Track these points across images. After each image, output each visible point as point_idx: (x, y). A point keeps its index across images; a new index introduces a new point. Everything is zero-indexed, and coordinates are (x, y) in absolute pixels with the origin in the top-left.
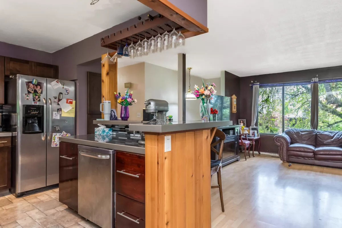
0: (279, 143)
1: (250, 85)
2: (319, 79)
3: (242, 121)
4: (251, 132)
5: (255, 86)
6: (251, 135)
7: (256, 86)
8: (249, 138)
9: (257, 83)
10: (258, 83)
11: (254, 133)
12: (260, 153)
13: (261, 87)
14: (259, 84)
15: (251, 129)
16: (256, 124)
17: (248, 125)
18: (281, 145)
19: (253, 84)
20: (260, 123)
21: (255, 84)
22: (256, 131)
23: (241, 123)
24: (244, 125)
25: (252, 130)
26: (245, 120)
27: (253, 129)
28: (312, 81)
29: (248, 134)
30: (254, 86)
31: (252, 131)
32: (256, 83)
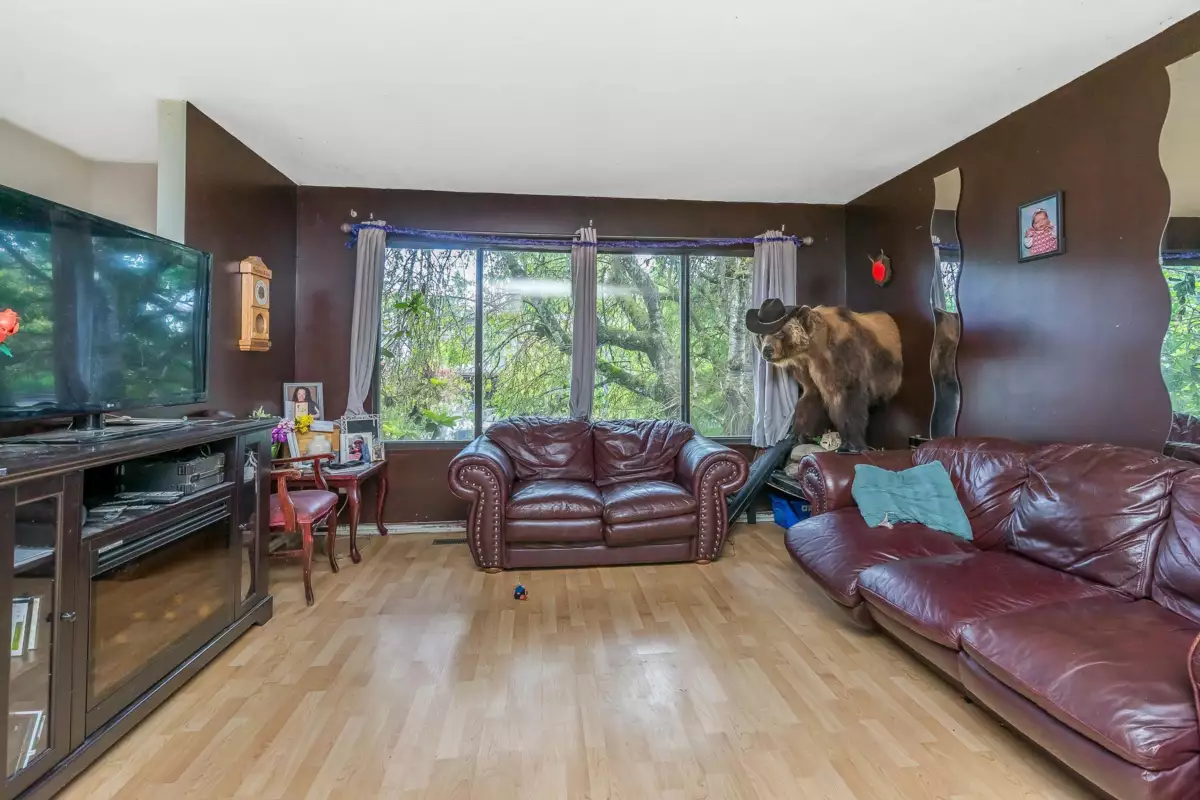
0: (471, 489)
1: (346, 228)
2: (598, 233)
3: (301, 393)
4: (347, 439)
5: (366, 230)
6: (345, 457)
7: (371, 235)
8: (334, 472)
9: (374, 223)
10: (381, 223)
11: (360, 443)
12: (383, 532)
13: (391, 238)
14: (384, 228)
15: (344, 426)
16: (371, 405)
17: (333, 408)
18: (479, 498)
19: (358, 223)
20: (389, 395)
21: (369, 223)
22: (367, 436)
23: (295, 399)
24: (311, 411)
25: (349, 432)
26: (320, 386)
27: (354, 427)
28: (579, 238)
29: (330, 457)
30: (361, 231)
31: (352, 436)
32: (371, 220)
